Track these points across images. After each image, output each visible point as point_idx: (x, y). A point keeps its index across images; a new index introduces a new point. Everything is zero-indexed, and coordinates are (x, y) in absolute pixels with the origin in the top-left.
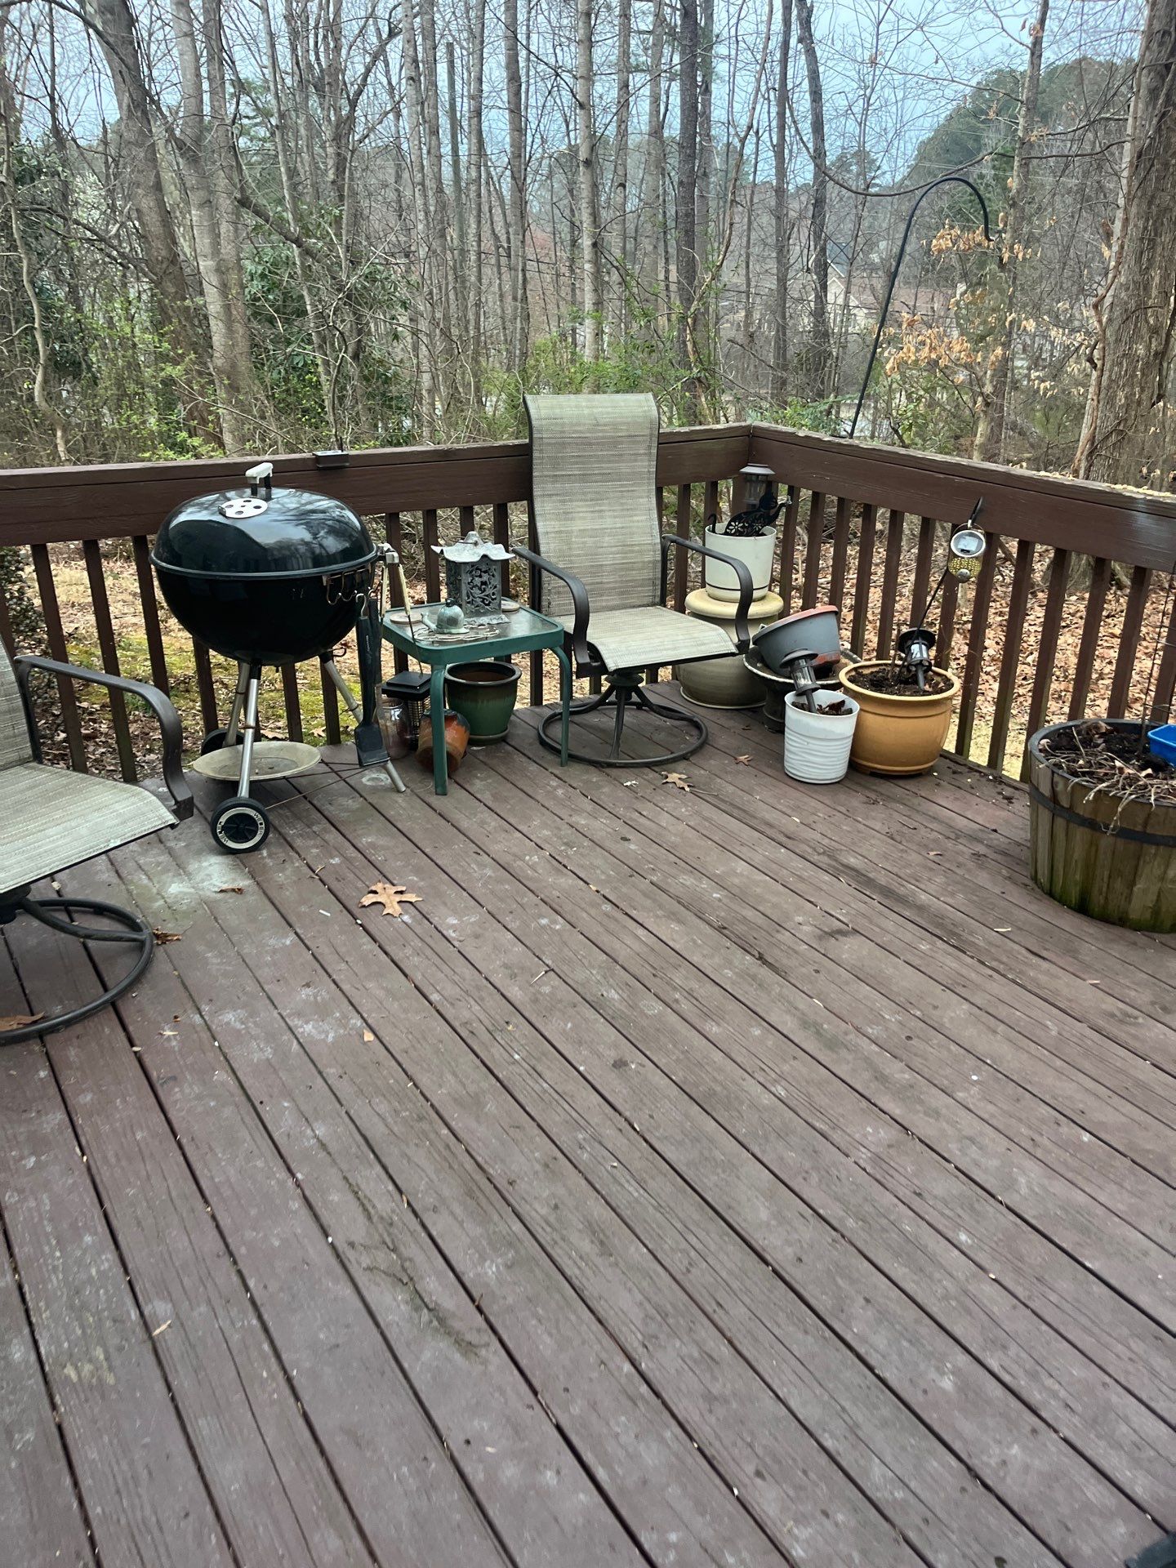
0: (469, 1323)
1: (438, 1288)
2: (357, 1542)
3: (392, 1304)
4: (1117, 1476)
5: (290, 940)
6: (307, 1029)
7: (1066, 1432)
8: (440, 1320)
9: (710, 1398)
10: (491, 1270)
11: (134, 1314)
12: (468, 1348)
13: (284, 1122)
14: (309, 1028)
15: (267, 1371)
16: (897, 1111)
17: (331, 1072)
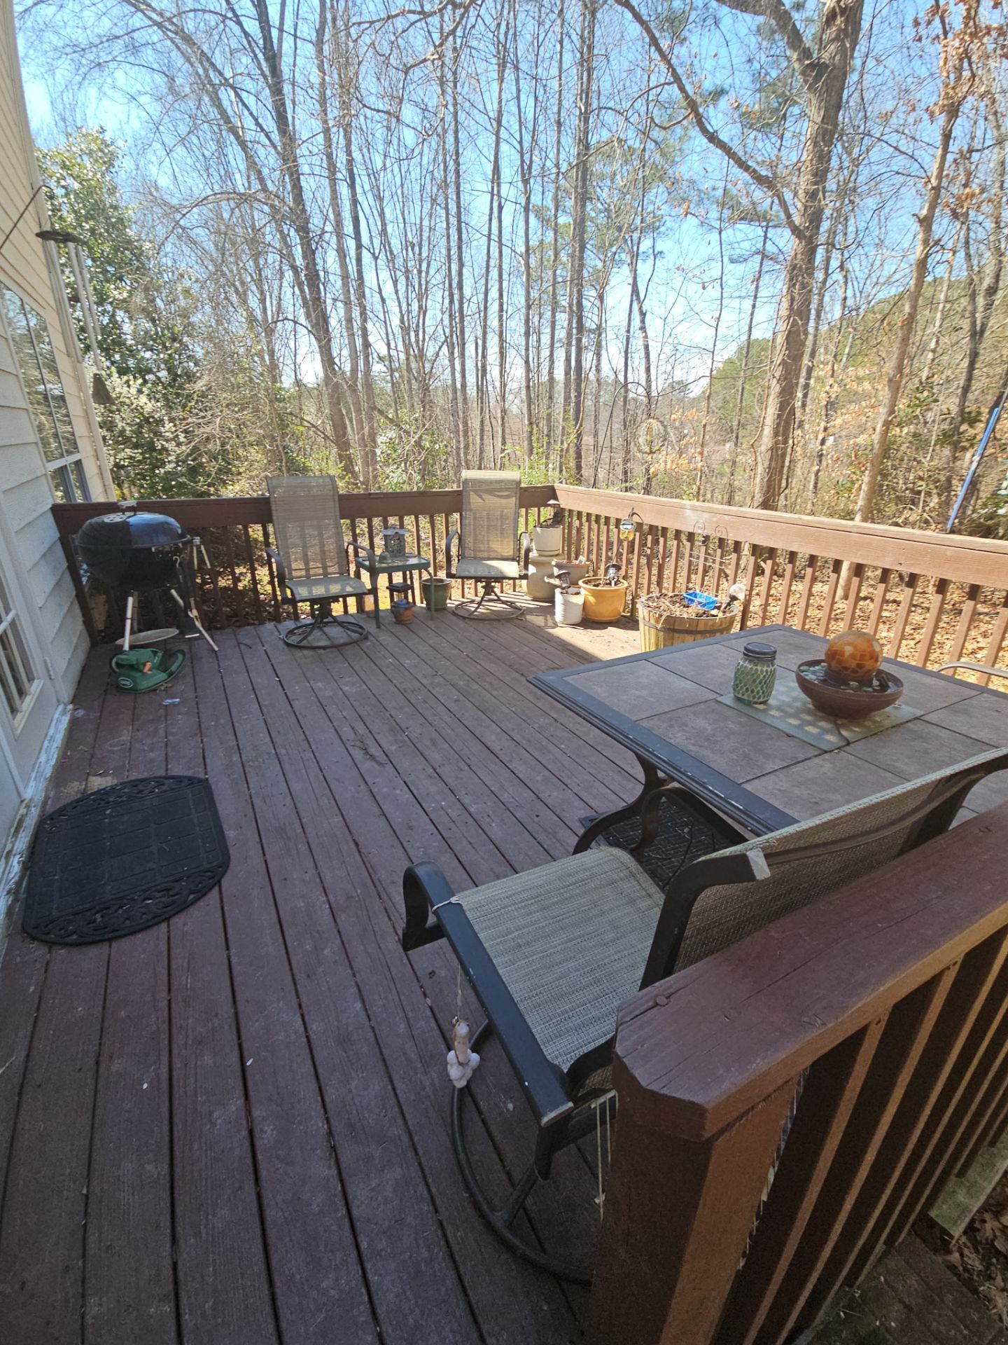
0: (383, 759)
1: (374, 750)
2: (333, 802)
3: (358, 754)
4: (588, 801)
5: (346, 665)
6: (346, 688)
7: (575, 791)
8: (372, 757)
9: (457, 778)
10: (393, 748)
11: (273, 752)
12: (380, 764)
13: (332, 710)
14: (347, 688)
15: (313, 765)
16: (555, 716)
17: (352, 699)
